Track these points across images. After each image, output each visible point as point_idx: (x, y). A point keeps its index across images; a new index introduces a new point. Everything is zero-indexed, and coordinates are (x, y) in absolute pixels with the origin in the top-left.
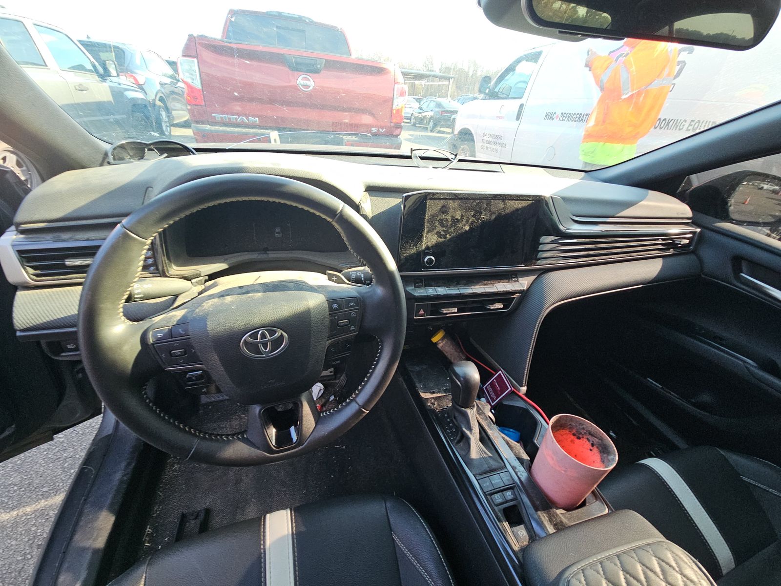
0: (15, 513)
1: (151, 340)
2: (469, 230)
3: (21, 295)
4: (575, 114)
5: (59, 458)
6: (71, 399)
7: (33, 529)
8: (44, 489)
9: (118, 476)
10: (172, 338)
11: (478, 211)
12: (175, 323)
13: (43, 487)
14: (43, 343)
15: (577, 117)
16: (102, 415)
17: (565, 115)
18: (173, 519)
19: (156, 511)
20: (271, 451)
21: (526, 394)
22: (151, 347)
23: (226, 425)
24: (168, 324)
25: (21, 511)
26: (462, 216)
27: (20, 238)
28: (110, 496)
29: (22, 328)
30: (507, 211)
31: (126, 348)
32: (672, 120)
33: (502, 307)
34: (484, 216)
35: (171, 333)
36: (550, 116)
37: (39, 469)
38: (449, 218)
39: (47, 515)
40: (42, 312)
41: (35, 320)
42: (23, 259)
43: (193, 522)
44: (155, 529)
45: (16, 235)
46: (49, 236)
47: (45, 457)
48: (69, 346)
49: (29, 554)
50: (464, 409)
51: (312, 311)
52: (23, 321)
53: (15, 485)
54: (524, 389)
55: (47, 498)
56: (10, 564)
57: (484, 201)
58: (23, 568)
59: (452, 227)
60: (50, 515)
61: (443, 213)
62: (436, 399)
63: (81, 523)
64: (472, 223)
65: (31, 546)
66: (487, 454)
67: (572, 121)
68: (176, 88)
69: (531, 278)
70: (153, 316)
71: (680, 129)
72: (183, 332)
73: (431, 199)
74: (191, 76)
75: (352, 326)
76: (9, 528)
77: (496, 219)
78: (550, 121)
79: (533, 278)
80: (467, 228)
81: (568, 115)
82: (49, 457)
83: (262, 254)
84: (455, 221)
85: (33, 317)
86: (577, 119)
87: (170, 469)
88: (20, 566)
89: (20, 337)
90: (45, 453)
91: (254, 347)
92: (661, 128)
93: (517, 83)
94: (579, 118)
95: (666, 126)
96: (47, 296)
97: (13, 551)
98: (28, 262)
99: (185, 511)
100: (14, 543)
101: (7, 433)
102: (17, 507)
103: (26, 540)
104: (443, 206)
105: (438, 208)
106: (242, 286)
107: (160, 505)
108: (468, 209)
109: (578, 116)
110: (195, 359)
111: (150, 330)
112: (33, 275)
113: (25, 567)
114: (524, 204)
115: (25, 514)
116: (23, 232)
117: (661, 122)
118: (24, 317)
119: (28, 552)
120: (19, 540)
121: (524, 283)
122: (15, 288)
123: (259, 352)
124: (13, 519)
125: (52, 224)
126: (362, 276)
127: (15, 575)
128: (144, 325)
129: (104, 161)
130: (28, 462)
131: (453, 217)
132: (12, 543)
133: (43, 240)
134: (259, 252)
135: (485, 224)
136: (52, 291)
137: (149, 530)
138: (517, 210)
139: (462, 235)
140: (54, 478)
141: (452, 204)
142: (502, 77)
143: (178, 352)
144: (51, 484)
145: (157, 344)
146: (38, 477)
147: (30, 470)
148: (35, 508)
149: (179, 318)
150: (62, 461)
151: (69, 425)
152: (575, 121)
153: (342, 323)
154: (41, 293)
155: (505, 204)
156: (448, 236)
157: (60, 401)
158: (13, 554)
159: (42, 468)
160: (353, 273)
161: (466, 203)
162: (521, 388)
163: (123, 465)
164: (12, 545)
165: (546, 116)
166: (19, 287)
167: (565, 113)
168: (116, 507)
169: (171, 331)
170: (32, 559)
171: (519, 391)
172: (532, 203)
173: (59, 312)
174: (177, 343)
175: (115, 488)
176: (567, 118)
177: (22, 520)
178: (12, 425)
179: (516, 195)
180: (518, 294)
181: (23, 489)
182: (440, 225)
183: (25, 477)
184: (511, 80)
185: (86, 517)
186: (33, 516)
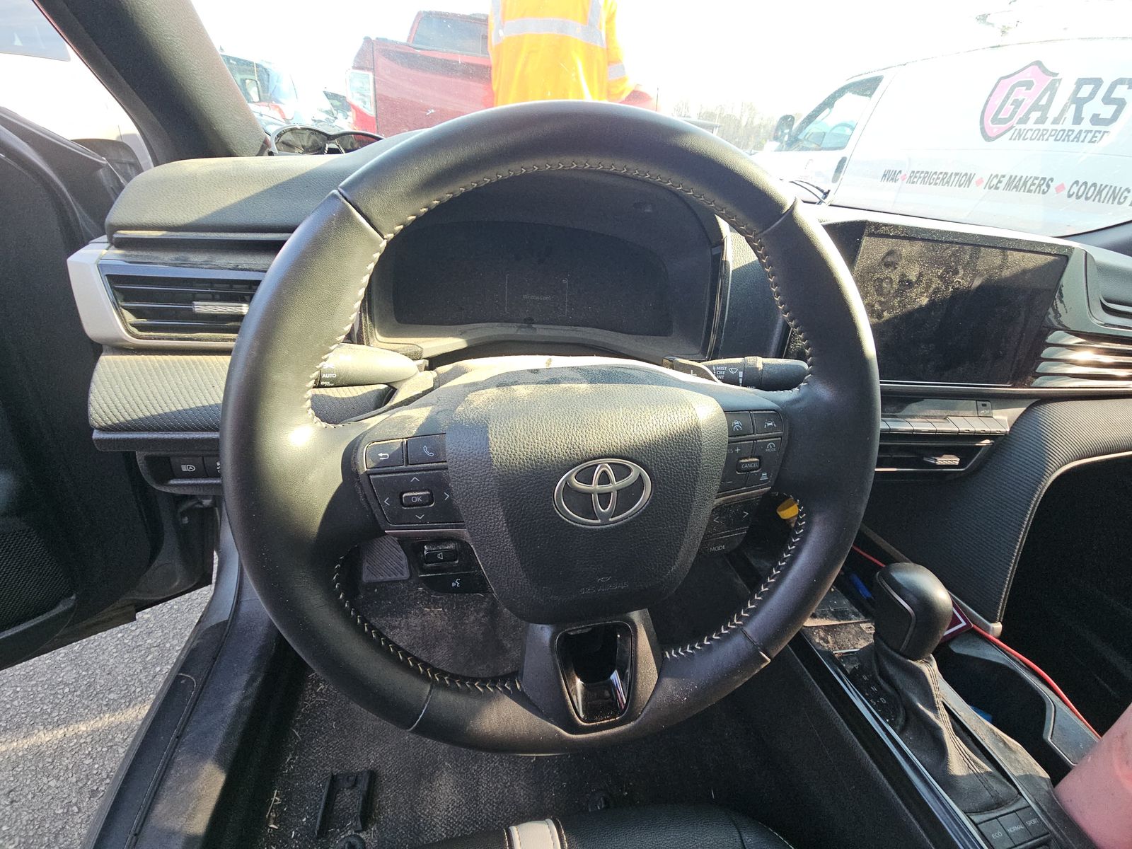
0: (61, 732)
1: (364, 464)
2: (926, 305)
3: (108, 362)
4: (936, 173)
5: (140, 646)
6: (169, 559)
7: (87, 762)
8: (112, 696)
9: (234, 699)
10: (407, 464)
11: (951, 268)
12: (414, 432)
13: (110, 691)
14: (140, 456)
15: (938, 178)
16: (213, 587)
17: (918, 175)
18: (316, 784)
19: (290, 764)
20: (572, 727)
21: (1002, 637)
22: (364, 481)
23: (400, 624)
24: (400, 434)
25: (71, 731)
26: (921, 275)
27: (115, 254)
28: (221, 734)
29: (104, 424)
30: (1006, 273)
31: (314, 477)
32: (1106, 186)
33: (957, 463)
34: (963, 280)
35: (406, 453)
36: (890, 176)
37: (108, 661)
38: (895, 277)
39: (110, 741)
40: (144, 397)
41: (130, 411)
42: (117, 293)
43: (348, 793)
44: (287, 798)
45: (107, 249)
46: (169, 257)
47: (118, 642)
48: (184, 468)
49: (76, 804)
50: (913, 662)
51: (702, 429)
52: (106, 409)
53: (67, 685)
54: (998, 627)
55: (114, 710)
56: (44, 820)
57: (966, 247)
58: (63, 828)
59: (897, 296)
60: (117, 740)
61: (887, 265)
62: (828, 629)
63: (169, 783)
64: (935, 292)
65: (80, 792)
66: (980, 767)
67: (930, 184)
68: (333, 127)
69: (1017, 411)
70: (364, 416)
71: (1119, 203)
72: (431, 454)
73: (871, 235)
74: (362, 97)
75: (764, 472)
76: (49, 757)
77: (980, 287)
78: (891, 184)
79: (1018, 411)
80: (924, 301)
81: (922, 175)
82: (125, 644)
83: (525, 328)
84: (906, 284)
85: (127, 406)
86: (938, 181)
87: (312, 689)
88: (59, 824)
89: (99, 440)
90: (120, 635)
91: (583, 502)
92: (1087, 198)
93: (836, 126)
94: (943, 179)
95: (1097, 195)
96: (155, 369)
97: (50, 797)
98: (125, 300)
99: (336, 771)
100: (52, 783)
101: (60, 608)
102: (66, 722)
103: (74, 780)
104: (890, 253)
105: (879, 256)
106: (537, 370)
107: (295, 754)
108: (934, 262)
109: (941, 176)
110: (448, 513)
111: (363, 442)
112: (133, 325)
113: (67, 827)
114: (1041, 260)
115: (77, 736)
116: (121, 244)
117: (1088, 186)
118: (110, 403)
119: (74, 801)
120: (62, 778)
121: (1001, 420)
122: (96, 349)
123: (590, 513)
124: (56, 742)
125: (173, 233)
126: (741, 374)
127: (49, 839)
128: (351, 431)
129: (264, 150)
130: (90, 648)
131: (903, 275)
132: (51, 783)
133: (155, 261)
134: (519, 324)
135: (959, 295)
136: (165, 361)
137: (276, 798)
138: (1024, 272)
139: (910, 314)
140: (129, 679)
141: (906, 249)
142: (811, 118)
143: (416, 495)
144: (124, 688)
145: (375, 474)
146: (104, 674)
147: (93, 663)
148: (94, 727)
149: (420, 422)
150: (143, 652)
151: (161, 598)
152: (936, 184)
153: (747, 463)
154: (144, 361)
155: (1005, 258)
156: (885, 314)
157: (153, 557)
158: (50, 804)
159: (111, 660)
160: (720, 368)
161: (934, 250)
162: (993, 625)
163: (245, 678)
164: (49, 787)
165: (885, 175)
166: (105, 348)
167: (918, 172)
168: (229, 757)
169: (405, 448)
170: (80, 815)
171: (987, 629)
172: (1055, 260)
173: (174, 399)
174: (416, 476)
175: (228, 720)
176: (920, 180)
177: (71, 745)
178: (72, 595)
179: (1028, 241)
180: (987, 441)
181: (79, 693)
182: (877, 291)
183: (84, 673)
184: (827, 121)
185: (177, 772)
186: (89, 740)
